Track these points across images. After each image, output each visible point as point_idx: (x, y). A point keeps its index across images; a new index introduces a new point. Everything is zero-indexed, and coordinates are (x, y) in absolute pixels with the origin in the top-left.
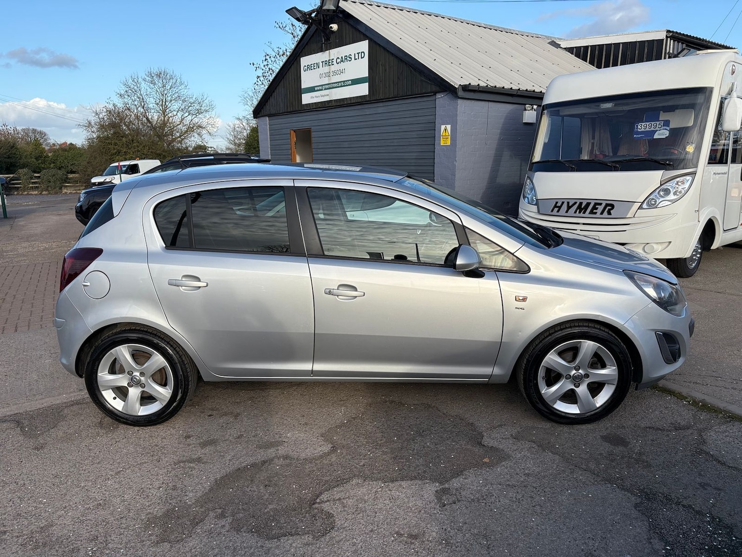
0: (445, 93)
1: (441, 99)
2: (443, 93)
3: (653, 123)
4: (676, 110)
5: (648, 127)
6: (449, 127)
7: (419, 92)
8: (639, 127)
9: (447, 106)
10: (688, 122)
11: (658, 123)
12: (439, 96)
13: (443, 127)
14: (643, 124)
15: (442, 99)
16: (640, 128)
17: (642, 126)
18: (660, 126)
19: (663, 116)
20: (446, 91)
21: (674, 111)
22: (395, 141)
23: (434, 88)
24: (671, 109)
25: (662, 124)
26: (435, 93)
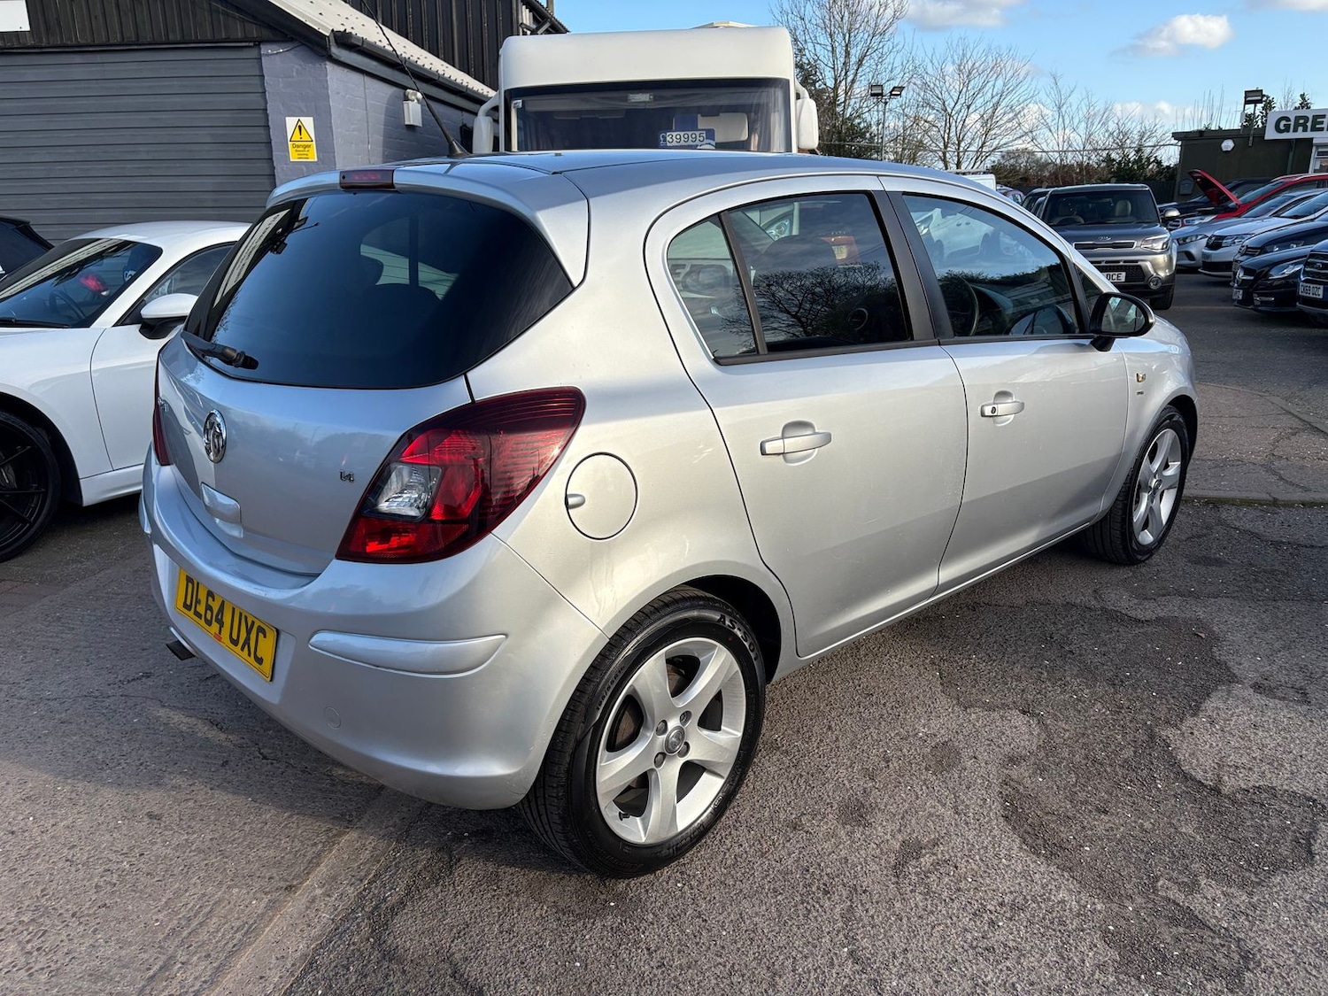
0: (290, 46)
1: (277, 57)
2: (283, 45)
3: (690, 133)
4: (721, 114)
5: (683, 139)
6: (308, 122)
7: (209, 37)
8: (668, 139)
9: (294, 74)
10: (741, 134)
11: (698, 133)
12: (267, 49)
13: (291, 122)
14: (674, 134)
15: (278, 60)
16: (671, 140)
17: (674, 138)
18: (701, 138)
19: (703, 123)
20: (292, 40)
21: (718, 115)
22: (141, 148)
23: (254, 32)
24: (713, 112)
25: (704, 135)
26: (258, 43)
